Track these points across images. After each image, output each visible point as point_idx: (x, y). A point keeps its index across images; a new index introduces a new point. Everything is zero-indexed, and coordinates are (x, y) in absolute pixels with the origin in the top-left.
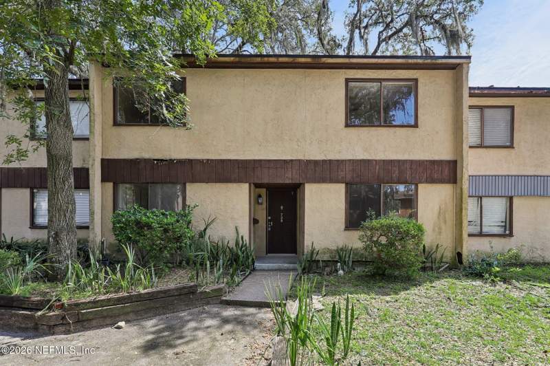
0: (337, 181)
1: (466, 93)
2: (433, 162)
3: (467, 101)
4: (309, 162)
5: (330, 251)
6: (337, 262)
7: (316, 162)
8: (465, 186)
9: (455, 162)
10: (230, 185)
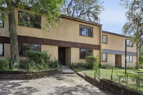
0: (78, 48)
1: (102, 32)
2: (96, 45)
3: (102, 33)
4: (72, 42)
5: (76, 64)
6: (78, 66)
7: (73, 43)
8: (101, 51)
9: (99, 46)
10: (53, 46)
